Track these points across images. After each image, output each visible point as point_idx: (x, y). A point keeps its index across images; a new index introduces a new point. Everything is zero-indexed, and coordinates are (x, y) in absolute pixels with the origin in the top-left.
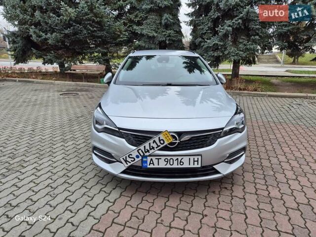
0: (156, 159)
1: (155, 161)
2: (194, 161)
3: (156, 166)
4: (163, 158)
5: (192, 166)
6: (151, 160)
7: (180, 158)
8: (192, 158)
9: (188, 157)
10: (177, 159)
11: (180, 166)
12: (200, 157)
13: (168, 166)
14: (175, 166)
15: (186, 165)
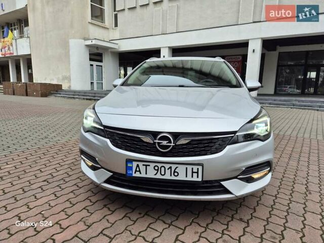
0: (143, 165)
1: (143, 168)
2: (193, 172)
3: (143, 175)
4: (152, 165)
5: (189, 178)
6: (138, 166)
7: (174, 167)
8: (190, 168)
9: (185, 166)
10: (171, 168)
11: (173, 178)
12: (200, 168)
13: (159, 176)
14: (168, 176)
15: (182, 177)
